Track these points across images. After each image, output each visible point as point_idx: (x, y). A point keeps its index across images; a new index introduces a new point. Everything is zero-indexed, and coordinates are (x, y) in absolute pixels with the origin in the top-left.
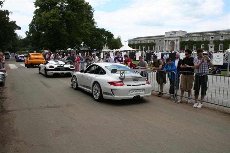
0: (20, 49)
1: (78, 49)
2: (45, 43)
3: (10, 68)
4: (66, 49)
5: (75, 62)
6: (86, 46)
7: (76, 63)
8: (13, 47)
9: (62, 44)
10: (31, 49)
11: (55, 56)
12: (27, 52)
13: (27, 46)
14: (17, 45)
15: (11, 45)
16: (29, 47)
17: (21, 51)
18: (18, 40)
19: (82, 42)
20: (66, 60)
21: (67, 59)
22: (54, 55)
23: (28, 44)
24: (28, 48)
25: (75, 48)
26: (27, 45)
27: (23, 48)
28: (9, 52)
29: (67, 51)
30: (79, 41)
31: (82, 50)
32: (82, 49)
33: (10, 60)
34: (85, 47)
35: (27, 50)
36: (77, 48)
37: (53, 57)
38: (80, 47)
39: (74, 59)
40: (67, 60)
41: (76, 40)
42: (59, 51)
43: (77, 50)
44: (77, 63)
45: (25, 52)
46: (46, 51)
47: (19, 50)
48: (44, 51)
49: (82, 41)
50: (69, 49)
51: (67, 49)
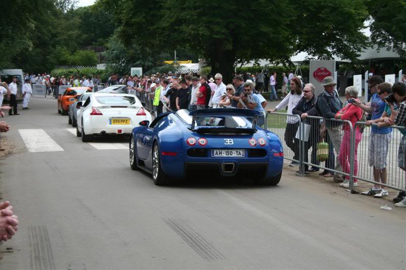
0: (71, 58)
1: (347, 55)
2: (184, 28)
3: (25, 150)
4: (284, 55)
5: (338, 124)
6: (386, 39)
7: (342, 132)
8: (36, 46)
9: (265, 29)
10: (117, 58)
11: (238, 94)
12: (101, 72)
13: (102, 44)
14: (54, 36)
15: (31, 39)
16: (109, 45)
17: (74, 64)
18: (61, 13)
19: (367, 18)
20: (290, 112)
21: (298, 110)
22: (230, 86)
23: (107, 34)
24: (104, 53)
25: (329, 49)
26: (101, 39)
27: (81, 52)
28: (19, 72)
29: (291, 63)
30: (350, 16)
31: (365, 62)
32: (365, 54)
33: (26, 108)
34: (381, 44)
35: (102, 60)
36: (340, 50)
37: (224, 98)
38: (354, 42)
39: (336, 111)
40: (295, 112)
41: (334, 9)
42: (251, 64)
43: (337, 58)
44: (346, 127)
45: (91, 69)
46: (189, 67)
47: (64, 63)
48: (179, 67)
49: (367, 13)
50: (299, 57)
51: (287, 58)
